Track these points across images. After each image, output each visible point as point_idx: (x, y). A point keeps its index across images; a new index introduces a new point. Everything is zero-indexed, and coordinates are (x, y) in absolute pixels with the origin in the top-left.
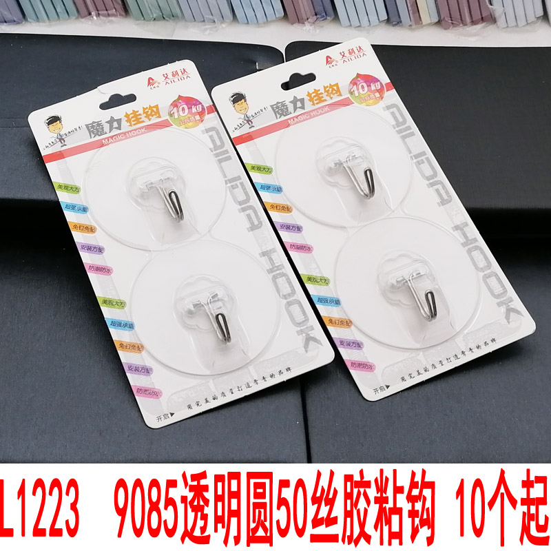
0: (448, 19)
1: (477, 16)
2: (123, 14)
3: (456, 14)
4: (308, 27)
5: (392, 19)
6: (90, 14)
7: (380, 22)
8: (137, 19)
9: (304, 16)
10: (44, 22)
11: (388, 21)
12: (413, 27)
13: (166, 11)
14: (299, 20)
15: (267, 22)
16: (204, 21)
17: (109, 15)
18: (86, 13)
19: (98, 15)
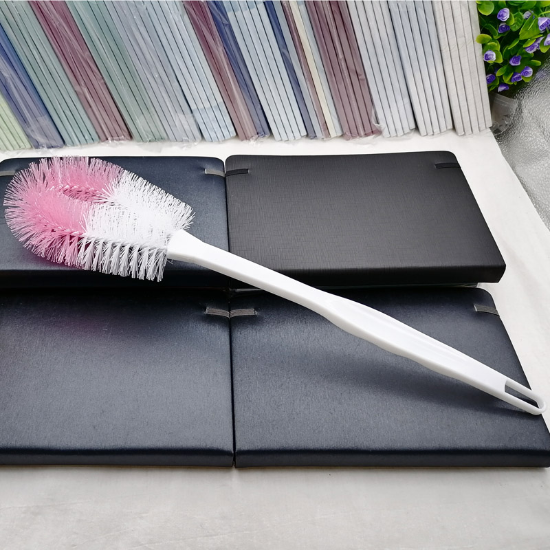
0: (348, 133)
1: (368, 130)
2: (129, 138)
3: (354, 130)
4: (252, 142)
5: (310, 134)
6: (107, 139)
7: (302, 137)
8: (138, 142)
9: (250, 136)
10: (77, 145)
11: (307, 135)
12: (325, 139)
13: (157, 135)
14: (247, 138)
15: (225, 140)
16: (182, 141)
17: (120, 140)
18: (105, 138)
19: (113, 140)
